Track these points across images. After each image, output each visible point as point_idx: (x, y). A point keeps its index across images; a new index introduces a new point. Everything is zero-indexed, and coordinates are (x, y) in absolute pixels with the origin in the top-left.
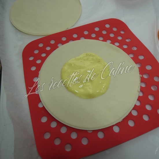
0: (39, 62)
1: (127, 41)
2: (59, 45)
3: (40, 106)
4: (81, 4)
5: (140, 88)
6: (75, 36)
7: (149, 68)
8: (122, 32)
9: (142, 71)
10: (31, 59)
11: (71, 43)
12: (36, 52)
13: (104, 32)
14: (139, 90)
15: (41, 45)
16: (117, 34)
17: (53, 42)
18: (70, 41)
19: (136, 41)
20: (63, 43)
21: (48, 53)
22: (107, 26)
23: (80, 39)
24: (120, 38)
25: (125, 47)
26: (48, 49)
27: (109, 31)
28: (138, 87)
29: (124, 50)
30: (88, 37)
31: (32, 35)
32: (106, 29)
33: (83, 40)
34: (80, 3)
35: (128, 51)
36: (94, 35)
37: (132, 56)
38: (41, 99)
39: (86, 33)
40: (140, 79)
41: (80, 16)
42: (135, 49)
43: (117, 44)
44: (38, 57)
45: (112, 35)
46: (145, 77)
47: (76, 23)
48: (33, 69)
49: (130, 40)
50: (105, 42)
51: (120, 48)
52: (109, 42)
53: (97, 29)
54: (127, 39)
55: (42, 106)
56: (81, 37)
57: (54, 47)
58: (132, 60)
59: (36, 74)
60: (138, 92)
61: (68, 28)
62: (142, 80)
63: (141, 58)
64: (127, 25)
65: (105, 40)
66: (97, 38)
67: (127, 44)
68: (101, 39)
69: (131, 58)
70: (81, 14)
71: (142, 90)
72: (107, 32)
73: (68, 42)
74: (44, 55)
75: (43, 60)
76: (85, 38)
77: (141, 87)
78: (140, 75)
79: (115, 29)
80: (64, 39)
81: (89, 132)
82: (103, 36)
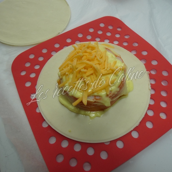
0: (33, 75)
1: (126, 37)
2: (53, 53)
3: (45, 125)
4: (68, 5)
5: (150, 85)
6: (69, 41)
7: (154, 63)
8: (119, 30)
9: (149, 67)
10: (23, 73)
12: (28, 65)
13: (100, 32)
14: (150, 88)
16: (114, 32)
17: (45, 51)
18: (64, 47)
19: (135, 37)
20: (57, 50)
21: (42, 64)
22: (102, 25)
24: (118, 36)
25: (125, 44)
26: (41, 59)
27: (105, 30)
28: (149, 85)
29: (125, 47)
32: (101, 29)
34: (67, 3)
35: (129, 48)
36: (89, 37)
37: (134, 53)
38: (45, 118)
39: (80, 36)
40: (149, 75)
42: (136, 45)
43: (116, 43)
44: (31, 70)
45: (109, 34)
46: (153, 73)
47: (67, 27)
48: (28, 84)
49: (129, 36)
51: (120, 46)
52: (107, 42)
53: (91, 30)
54: (126, 35)
55: (47, 126)
56: (76, 41)
57: (48, 57)
58: (135, 57)
59: (33, 90)
60: (150, 90)
61: (59, 33)
62: (151, 77)
63: (145, 53)
64: (122, 21)
66: (93, 40)
67: (126, 41)
68: (98, 39)
69: (134, 56)
70: (71, 16)
71: (153, 87)
72: (102, 31)
73: (62, 48)
74: (37, 67)
75: (38, 72)
77: (151, 84)
78: (148, 72)
79: (110, 28)
80: (57, 46)
81: (106, 144)
82: (99, 36)
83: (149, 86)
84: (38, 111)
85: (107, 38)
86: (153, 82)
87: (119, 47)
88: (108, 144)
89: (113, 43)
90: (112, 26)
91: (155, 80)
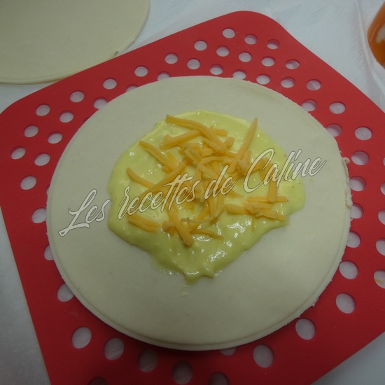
0: (42, 161)
1: (290, 67)
2: (99, 104)
3: (64, 296)
5: (350, 196)
6: (141, 72)
7: (363, 134)
8: (272, 47)
9: (347, 146)
10: (18, 155)
11: (133, 93)
12: (31, 132)
13: (223, 53)
14: (350, 203)
15: (43, 111)
16: (259, 52)
17: (77, 98)
18: (129, 89)
19: (313, 67)
20: (109, 96)
21: (69, 132)
22: (229, 34)
23: (157, 80)
24: (268, 63)
25: (287, 84)
26: (67, 118)
27: (236, 46)
28: (346, 193)
29: (286, 93)
30: (180, 70)
31: (13, 84)
32: (225, 43)
33: (165, 81)
35: (298, 96)
36: (194, 65)
37: (310, 107)
38: (64, 277)
39: (171, 60)
40: (347, 168)
41: (148, 14)
42: (315, 86)
43: (264, 80)
44: (38, 146)
45: (245, 58)
46: (358, 161)
47: (137, 37)
48: (28, 184)
49: (298, 64)
50: (228, 79)
51: (274, 89)
52: (239, 76)
53: (201, 46)
54: (289, 61)
55: (69, 297)
56: (160, 73)
57: (84, 112)
58: (313, 118)
60: (348, 207)
61: (117, 52)
62: (353, 172)
63: (338, 109)
64: (281, 24)
65: (227, 73)
66: (204, 71)
67: (290, 76)
68: (216, 71)
69: (310, 115)
70: (149, 10)
71: (357, 199)
72: (229, 49)
73: (123, 91)
74: (55, 139)
75: (56, 153)
76: (171, 75)
77: (353, 192)
78: (345, 158)
79: (250, 41)
80: (110, 85)
81: (225, 353)
82: (219, 62)
83: (346, 197)
84: (48, 256)
85: (242, 68)
86: (358, 187)
87: (271, 90)
88: (231, 353)
89: (255, 81)
90: (255, 36)
91: (364, 181)
